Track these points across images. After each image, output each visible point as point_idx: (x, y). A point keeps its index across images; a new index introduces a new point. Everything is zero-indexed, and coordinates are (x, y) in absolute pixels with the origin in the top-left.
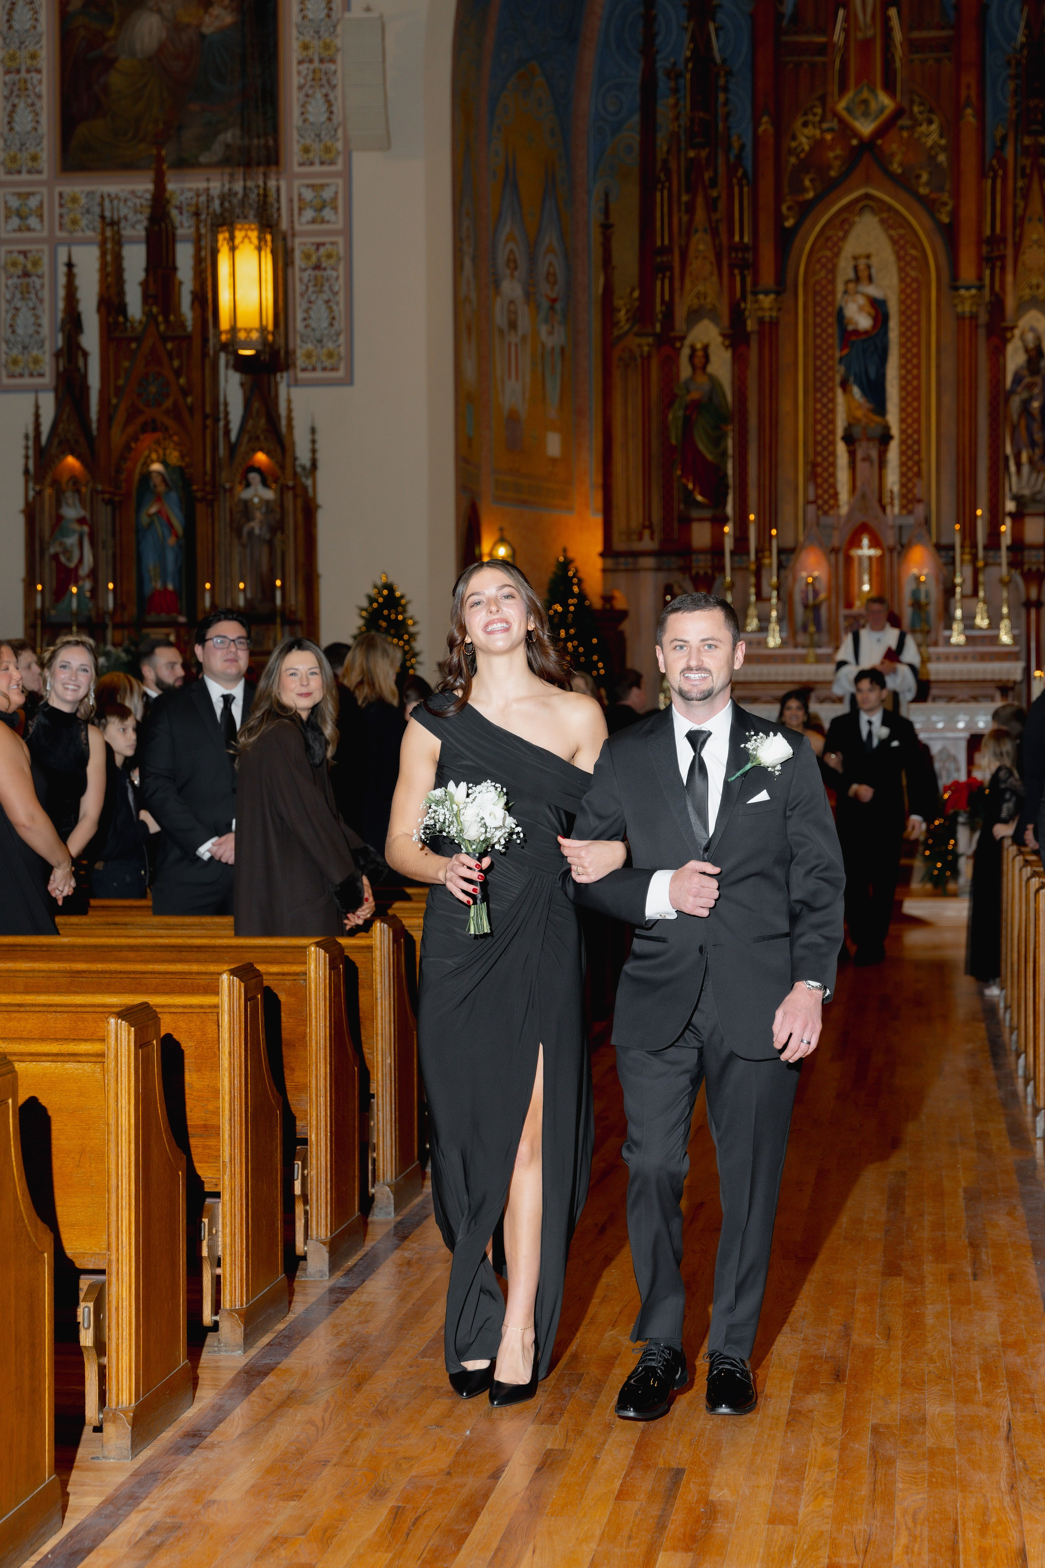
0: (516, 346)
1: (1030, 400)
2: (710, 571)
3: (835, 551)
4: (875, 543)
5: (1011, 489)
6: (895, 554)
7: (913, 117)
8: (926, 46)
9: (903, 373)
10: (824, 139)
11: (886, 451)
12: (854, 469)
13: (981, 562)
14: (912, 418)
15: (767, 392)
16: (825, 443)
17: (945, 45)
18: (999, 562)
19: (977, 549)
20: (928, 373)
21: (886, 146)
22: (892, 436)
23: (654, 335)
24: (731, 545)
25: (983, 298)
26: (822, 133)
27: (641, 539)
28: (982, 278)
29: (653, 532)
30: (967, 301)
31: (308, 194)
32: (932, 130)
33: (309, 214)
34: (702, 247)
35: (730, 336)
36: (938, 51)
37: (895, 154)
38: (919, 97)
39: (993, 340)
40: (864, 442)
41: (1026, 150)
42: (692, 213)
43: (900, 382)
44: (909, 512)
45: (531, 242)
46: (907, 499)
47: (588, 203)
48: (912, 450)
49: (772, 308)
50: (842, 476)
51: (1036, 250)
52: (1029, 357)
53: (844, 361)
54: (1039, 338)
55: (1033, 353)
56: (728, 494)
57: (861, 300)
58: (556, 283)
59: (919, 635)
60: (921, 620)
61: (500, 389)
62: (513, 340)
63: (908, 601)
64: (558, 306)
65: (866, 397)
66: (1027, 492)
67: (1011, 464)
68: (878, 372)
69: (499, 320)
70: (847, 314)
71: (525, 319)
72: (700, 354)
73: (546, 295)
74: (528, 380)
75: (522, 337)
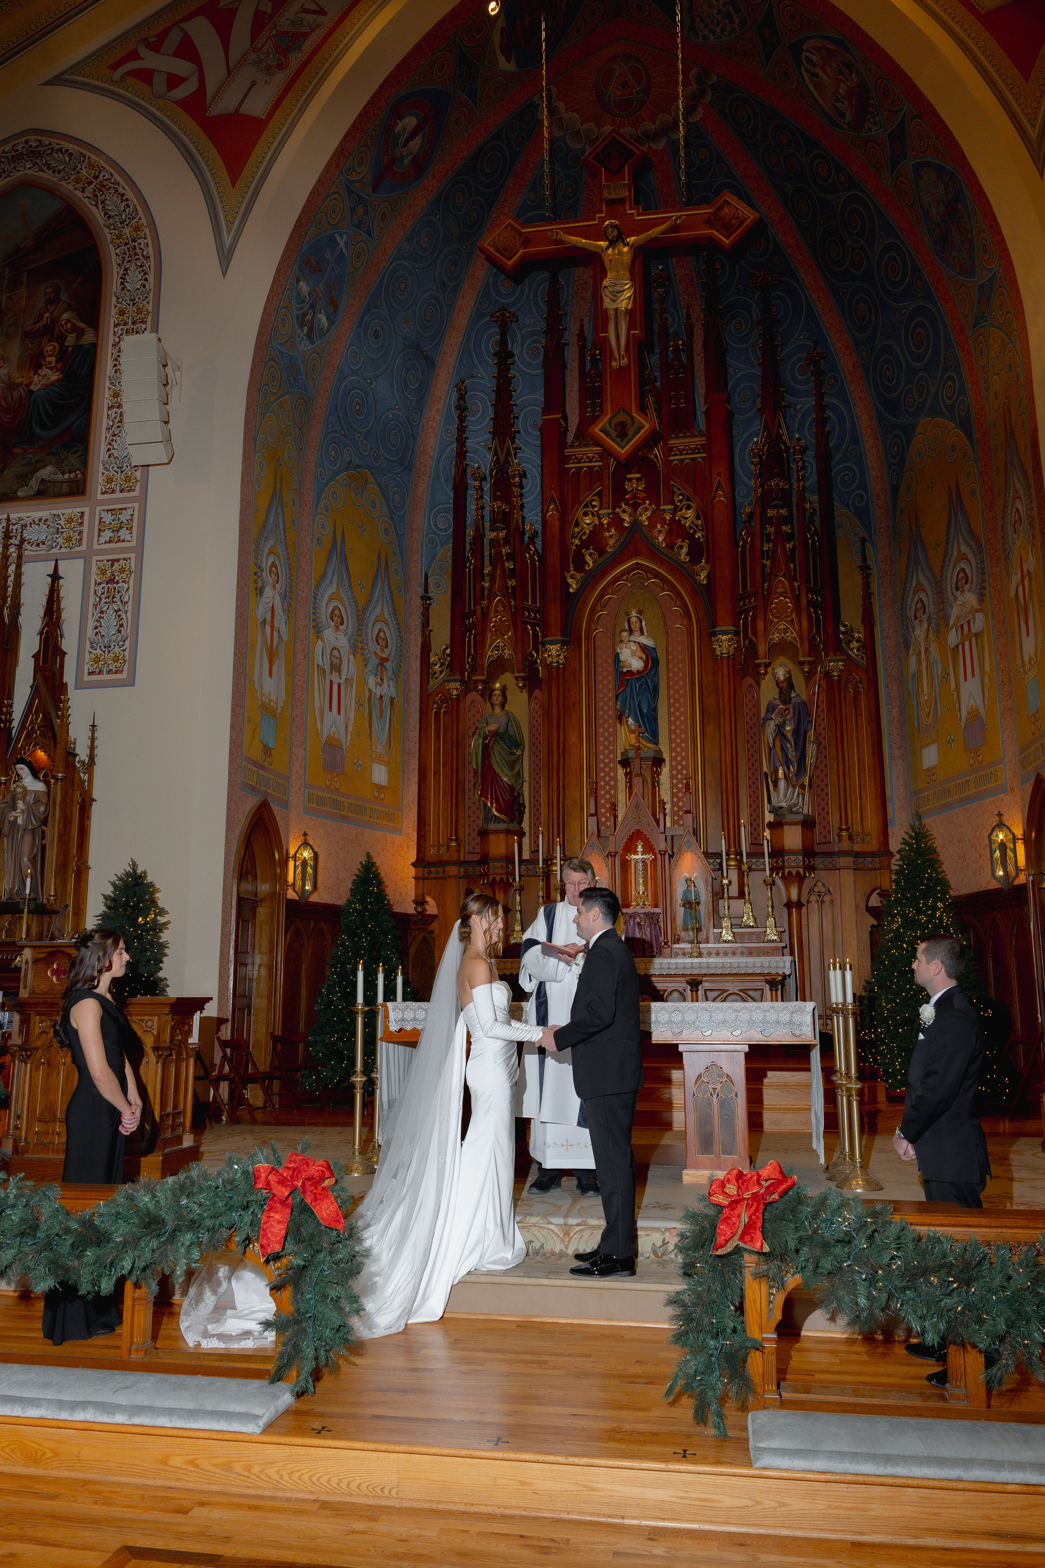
0: (339, 685)
1: (784, 722)
2: (504, 877)
3: (612, 855)
4: (649, 848)
5: (770, 802)
6: (667, 856)
7: (674, 504)
8: (684, 450)
9: (672, 710)
10: (601, 524)
11: (659, 774)
12: (630, 788)
13: (745, 867)
14: (681, 747)
15: (555, 724)
16: (607, 770)
17: (699, 449)
18: (762, 866)
19: (741, 855)
20: (693, 707)
21: (652, 526)
22: (664, 760)
23: (462, 681)
24: (526, 856)
25: (738, 642)
26: (600, 519)
27: (448, 851)
28: (736, 625)
29: (459, 845)
30: (724, 644)
31: (108, 518)
32: (690, 514)
33: (107, 535)
34: (501, 609)
35: (523, 679)
36: (693, 453)
37: (660, 532)
38: (678, 489)
39: (748, 680)
40: (637, 762)
41: (770, 521)
42: (493, 581)
43: (669, 717)
44: (679, 825)
45: (360, 608)
46: (678, 815)
47: (420, 591)
48: (682, 774)
49: (559, 655)
50: (622, 797)
51: (782, 601)
52: (781, 689)
53: (620, 698)
54: (789, 672)
55: (784, 685)
56: (524, 812)
57: (634, 647)
58: (387, 647)
59: (691, 933)
60: (692, 919)
61: (318, 717)
62: (336, 680)
63: (680, 902)
64: (388, 665)
65: (640, 726)
66: (784, 804)
67: (769, 780)
68: (649, 706)
69: (319, 659)
70: (622, 658)
71: (350, 666)
72: (497, 692)
73: (375, 653)
74: (352, 716)
75: (346, 679)
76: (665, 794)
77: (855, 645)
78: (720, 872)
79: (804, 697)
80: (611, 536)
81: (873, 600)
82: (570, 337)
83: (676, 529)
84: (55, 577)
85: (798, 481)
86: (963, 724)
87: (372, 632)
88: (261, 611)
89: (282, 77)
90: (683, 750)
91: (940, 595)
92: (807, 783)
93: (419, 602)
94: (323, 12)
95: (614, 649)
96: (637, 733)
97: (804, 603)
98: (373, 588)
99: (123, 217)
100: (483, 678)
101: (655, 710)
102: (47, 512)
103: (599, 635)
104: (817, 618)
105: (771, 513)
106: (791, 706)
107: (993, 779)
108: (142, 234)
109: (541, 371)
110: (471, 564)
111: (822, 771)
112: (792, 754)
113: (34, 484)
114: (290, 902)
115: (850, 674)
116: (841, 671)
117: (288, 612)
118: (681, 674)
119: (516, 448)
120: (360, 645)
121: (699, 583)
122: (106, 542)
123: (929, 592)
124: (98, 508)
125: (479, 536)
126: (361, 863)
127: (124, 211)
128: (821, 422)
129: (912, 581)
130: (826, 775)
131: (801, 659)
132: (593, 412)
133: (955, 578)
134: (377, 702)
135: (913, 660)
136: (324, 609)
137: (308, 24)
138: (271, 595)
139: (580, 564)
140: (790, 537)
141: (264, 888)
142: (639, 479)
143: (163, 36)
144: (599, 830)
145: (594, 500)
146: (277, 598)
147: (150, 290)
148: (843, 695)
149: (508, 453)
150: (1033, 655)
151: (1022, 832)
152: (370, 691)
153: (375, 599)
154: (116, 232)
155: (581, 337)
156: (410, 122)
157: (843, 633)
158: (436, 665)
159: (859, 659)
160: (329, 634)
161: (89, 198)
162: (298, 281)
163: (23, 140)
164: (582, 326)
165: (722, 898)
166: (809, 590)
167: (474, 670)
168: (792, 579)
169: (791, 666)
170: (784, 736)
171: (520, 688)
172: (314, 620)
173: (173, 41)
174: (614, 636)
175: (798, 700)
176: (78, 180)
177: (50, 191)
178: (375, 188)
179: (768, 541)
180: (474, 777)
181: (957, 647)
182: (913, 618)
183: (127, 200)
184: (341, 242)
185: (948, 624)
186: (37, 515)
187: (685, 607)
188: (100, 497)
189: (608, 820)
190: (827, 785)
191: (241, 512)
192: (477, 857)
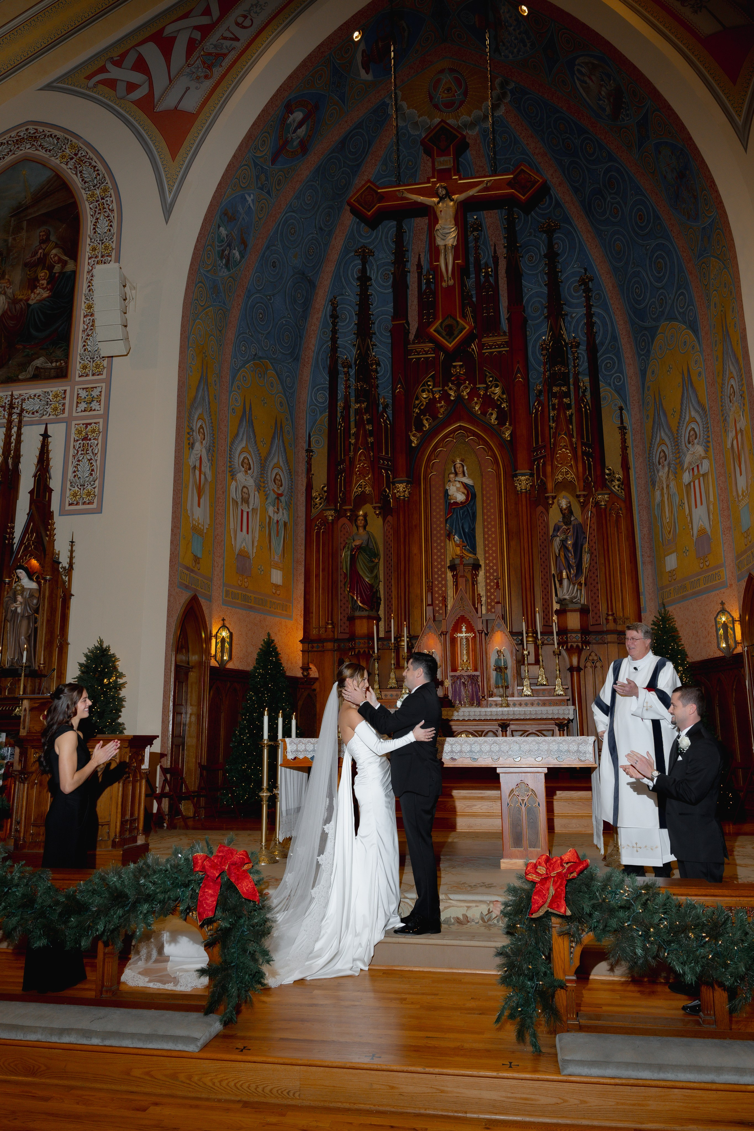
0: (248, 513)
1: (566, 539)
2: (367, 650)
3: (443, 634)
4: (470, 629)
5: (556, 595)
6: (483, 634)
7: (486, 384)
8: (493, 345)
9: (486, 530)
10: (434, 398)
11: (477, 575)
12: (457, 586)
13: (539, 642)
14: (492, 556)
15: (402, 540)
16: (440, 573)
17: (503, 345)
18: (552, 642)
19: (537, 634)
20: (501, 527)
21: (471, 399)
22: (480, 566)
23: (336, 510)
24: (382, 635)
25: (533, 481)
26: (433, 394)
27: (326, 631)
28: (531, 469)
29: (333, 627)
30: (523, 482)
31: (83, 394)
32: (497, 390)
33: (83, 406)
34: (363, 458)
35: (379, 508)
36: (499, 347)
37: (476, 403)
38: (489, 373)
39: (540, 508)
40: (462, 567)
41: (554, 395)
42: (357, 439)
43: (484, 535)
44: (492, 612)
45: (263, 458)
46: (491, 605)
47: (305, 446)
48: (493, 576)
49: (405, 491)
50: (450, 592)
51: (564, 452)
52: (564, 515)
53: (448, 521)
54: (570, 503)
55: (566, 511)
56: (380, 604)
57: (458, 485)
58: (281, 486)
59: (501, 690)
60: (502, 679)
61: (232, 536)
62: (246, 509)
63: (493, 667)
64: (283, 499)
65: (463, 542)
66: (567, 597)
67: (556, 580)
68: (470, 527)
69: (233, 494)
70: (450, 493)
71: (255, 499)
72: (361, 518)
73: (274, 490)
74: (257, 535)
75: (253, 509)
76: (481, 589)
77: (617, 483)
78: (521, 646)
79: (580, 520)
80: (442, 407)
81: (628, 452)
82: (411, 267)
83: (488, 402)
84: (45, 436)
85: (575, 367)
86: (694, 539)
87: (271, 475)
88: (192, 460)
89: (208, 84)
90: (494, 558)
91: (677, 447)
92: (583, 582)
93: (304, 454)
94: (237, 39)
95: (444, 487)
96: (461, 546)
97: (580, 453)
98: (271, 444)
99: (95, 182)
100: (351, 507)
101: (474, 529)
102: (40, 390)
103: (433, 477)
104: (589, 464)
105: (555, 389)
106: (571, 527)
107: (717, 578)
108: (108, 194)
109: (391, 290)
110: (342, 426)
111: (594, 573)
112: (572, 561)
113: (31, 369)
114: (213, 668)
115: (613, 504)
116: (606, 501)
117: (211, 460)
118: (492, 504)
119: (373, 345)
120: (262, 485)
121: (504, 439)
122: (82, 411)
123: (669, 446)
124: (77, 387)
125: (347, 407)
126: (264, 640)
127: (96, 178)
128: (590, 325)
129: (656, 437)
130: (597, 576)
131: (578, 493)
132: (428, 318)
133: (687, 435)
134: (275, 526)
135: (658, 493)
136: (237, 458)
137: (227, 47)
138: (200, 449)
139: (419, 426)
140: (569, 406)
141: (194, 658)
142: (461, 366)
143: (123, 56)
144: (434, 616)
145: (429, 381)
146: (204, 451)
147: (114, 233)
148: (608, 518)
149: (368, 349)
150: (745, 489)
151: (738, 616)
152: (270, 517)
153: (273, 452)
154: (90, 193)
155: (419, 266)
156: (298, 116)
157: (608, 475)
158: (317, 498)
159: (619, 493)
160: (240, 476)
161: (71, 169)
162: (219, 227)
163: (24, 129)
164: (419, 259)
165: (524, 664)
166: (583, 444)
167: (344, 502)
168: (571, 436)
169: (571, 498)
170: (566, 548)
171: (377, 514)
172: (230, 467)
173: (131, 59)
174: (444, 477)
175: (576, 523)
176: (63, 157)
177: (43, 164)
178: (274, 161)
179: (554, 409)
180: (344, 578)
181: (689, 484)
182: (657, 464)
183: (98, 170)
184: (249, 199)
185: (683, 468)
186: (32, 392)
187: (495, 457)
188: (78, 379)
189: (440, 608)
190: (597, 583)
191: (178, 389)
192: (347, 636)
